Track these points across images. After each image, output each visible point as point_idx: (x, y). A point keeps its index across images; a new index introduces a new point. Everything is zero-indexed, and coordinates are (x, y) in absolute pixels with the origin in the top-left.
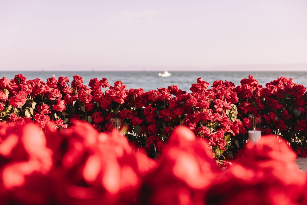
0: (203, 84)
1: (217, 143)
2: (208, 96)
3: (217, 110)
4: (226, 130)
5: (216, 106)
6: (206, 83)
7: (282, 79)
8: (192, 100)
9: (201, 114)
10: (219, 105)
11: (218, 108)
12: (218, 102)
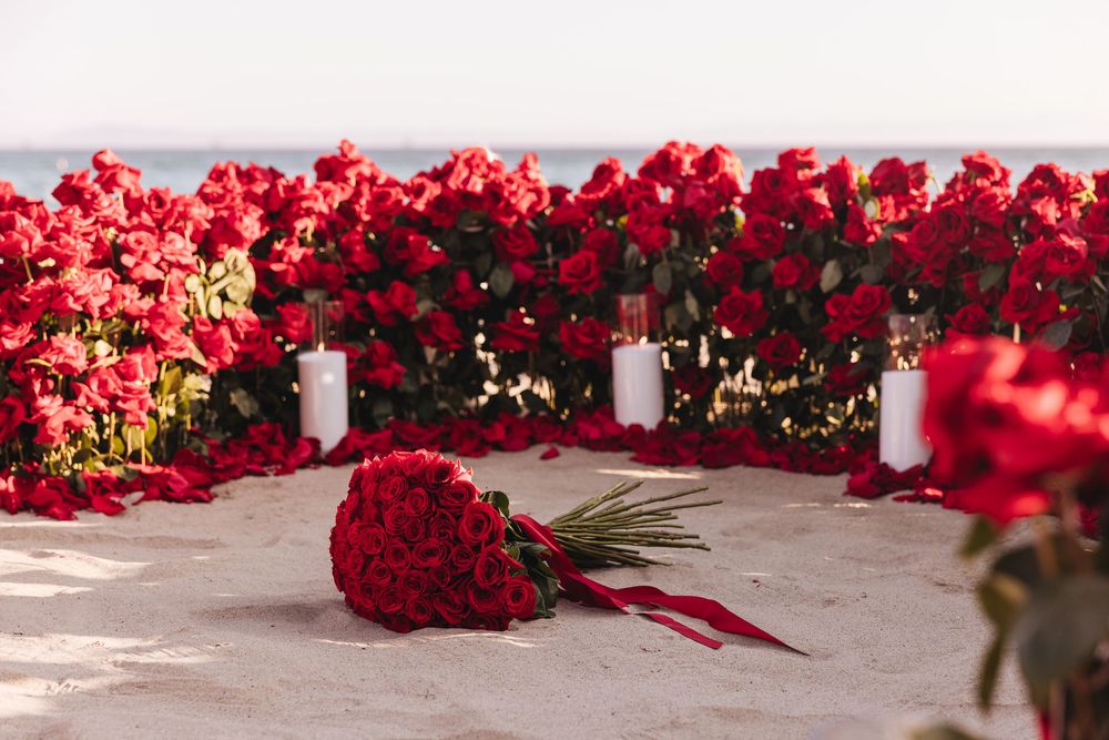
0: (114, 175)
1: (113, 399)
2: (91, 220)
3: (136, 274)
4: (172, 349)
5: (127, 260)
6: (131, 170)
7: (467, 155)
8: (16, 236)
9: (50, 289)
10: (140, 253)
11: (137, 264)
12: (139, 242)
